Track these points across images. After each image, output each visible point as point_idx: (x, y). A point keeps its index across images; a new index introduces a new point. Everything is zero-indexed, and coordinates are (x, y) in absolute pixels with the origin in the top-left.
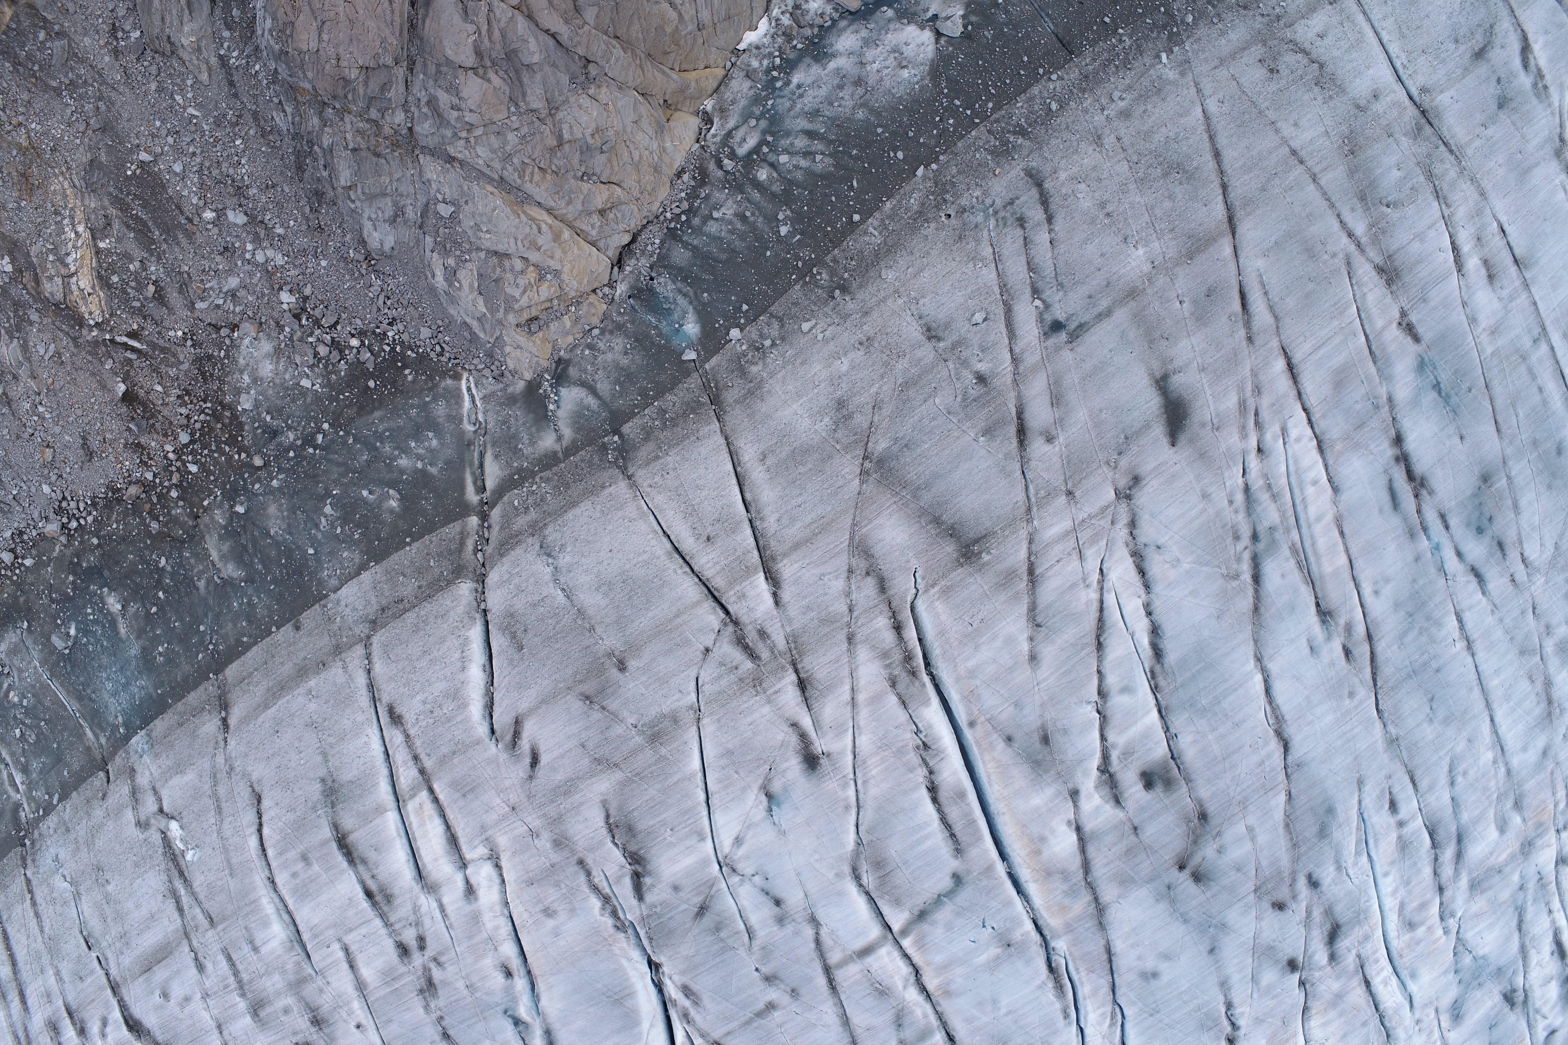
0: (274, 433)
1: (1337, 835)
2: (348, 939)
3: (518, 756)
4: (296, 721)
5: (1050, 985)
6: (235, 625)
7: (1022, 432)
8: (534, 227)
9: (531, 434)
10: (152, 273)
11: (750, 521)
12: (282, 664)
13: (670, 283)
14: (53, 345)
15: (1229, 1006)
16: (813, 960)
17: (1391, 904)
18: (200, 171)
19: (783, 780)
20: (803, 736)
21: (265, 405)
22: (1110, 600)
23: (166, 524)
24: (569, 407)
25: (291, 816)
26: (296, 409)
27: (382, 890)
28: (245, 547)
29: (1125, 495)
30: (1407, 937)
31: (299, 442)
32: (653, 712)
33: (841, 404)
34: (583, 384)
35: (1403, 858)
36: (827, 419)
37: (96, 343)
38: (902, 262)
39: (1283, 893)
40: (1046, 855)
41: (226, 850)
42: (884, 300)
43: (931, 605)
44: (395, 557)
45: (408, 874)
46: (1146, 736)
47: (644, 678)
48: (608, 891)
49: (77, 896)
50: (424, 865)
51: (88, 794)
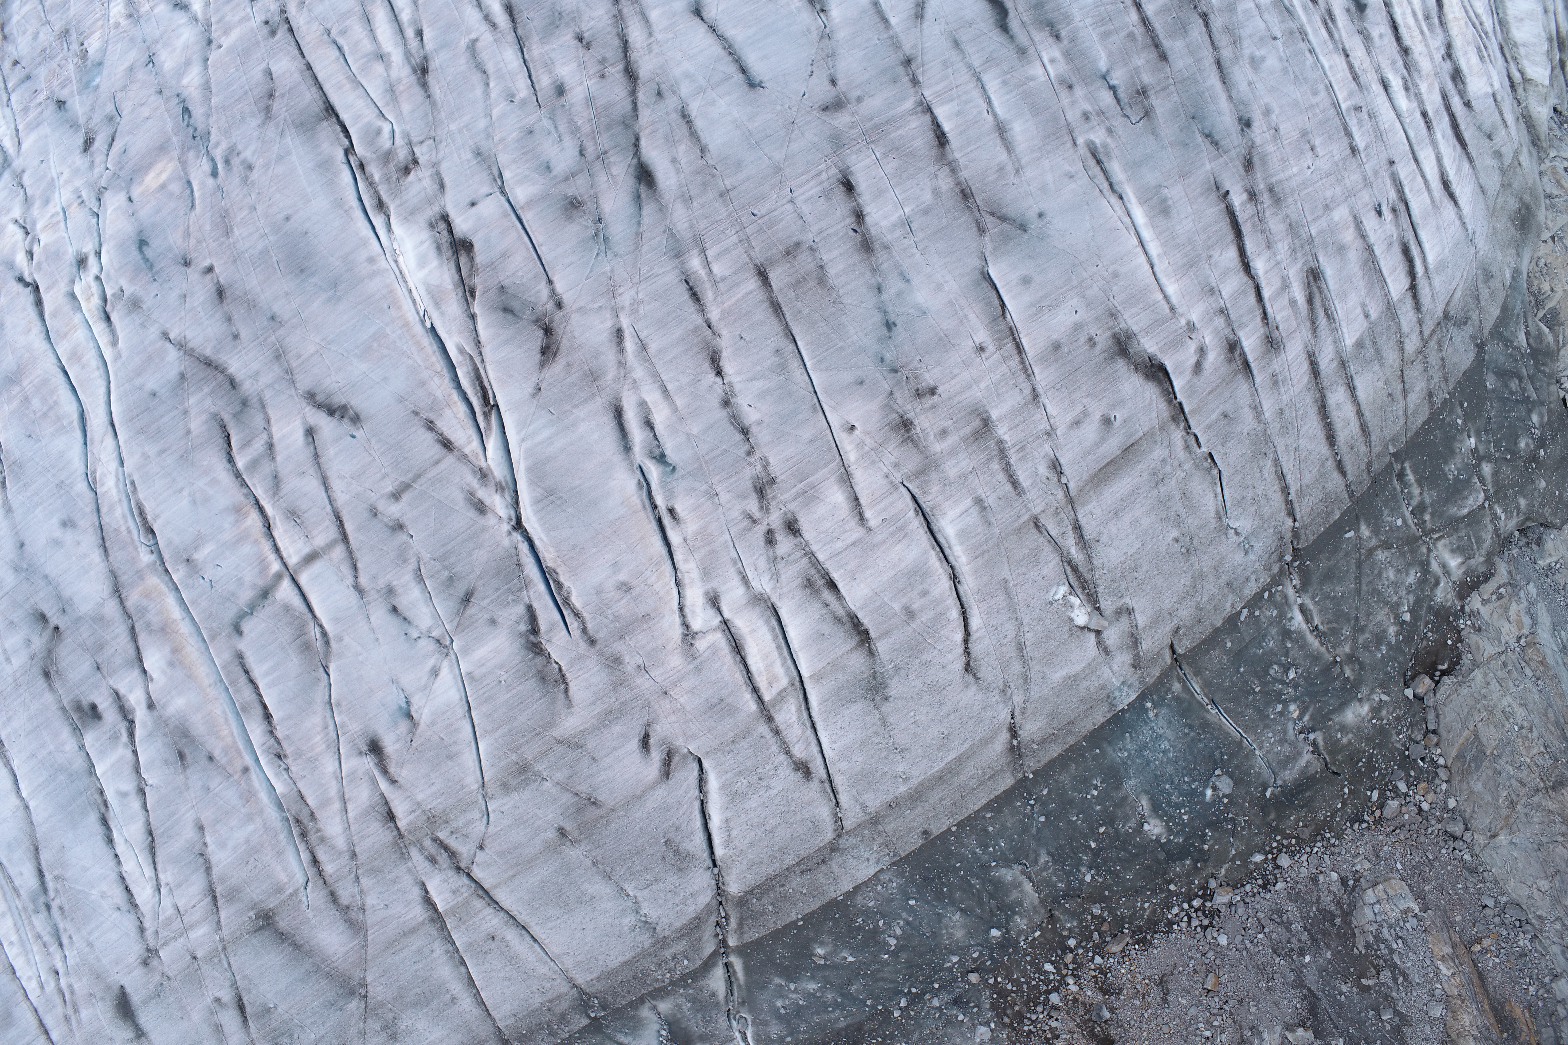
0: (956, 1002)
2: (858, 533)
3: (664, 743)
4: (920, 752)
5: (149, 518)
6: (1002, 825)
7: (241, 1008)
9: (681, 1013)
11: (457, 951)
12: (942, 800)
16: (359, 549)
19: (397, 732)
20: (384, 772)
21: (965, 1029)
22: (149, 872)
23: (1086, 911)
24: (647, 1034)
25: (926, 657)
26: (930, 1026)
27: (816, 592)
28: (992, 898)
29: (152, 953)
31: (927, 996)
32: (526, 794)
33: (394, 1038)
36: (403, 1027)
40: (167, 650)
41: (1012, 608)
43: (291, 878)
44: (814, 907)
45: (788, 614)
46: (102, 753)
47: (539, 823)
48: (565, 613)
49: (1222, 514)
50: (767, 622)
51: (1198, 630)
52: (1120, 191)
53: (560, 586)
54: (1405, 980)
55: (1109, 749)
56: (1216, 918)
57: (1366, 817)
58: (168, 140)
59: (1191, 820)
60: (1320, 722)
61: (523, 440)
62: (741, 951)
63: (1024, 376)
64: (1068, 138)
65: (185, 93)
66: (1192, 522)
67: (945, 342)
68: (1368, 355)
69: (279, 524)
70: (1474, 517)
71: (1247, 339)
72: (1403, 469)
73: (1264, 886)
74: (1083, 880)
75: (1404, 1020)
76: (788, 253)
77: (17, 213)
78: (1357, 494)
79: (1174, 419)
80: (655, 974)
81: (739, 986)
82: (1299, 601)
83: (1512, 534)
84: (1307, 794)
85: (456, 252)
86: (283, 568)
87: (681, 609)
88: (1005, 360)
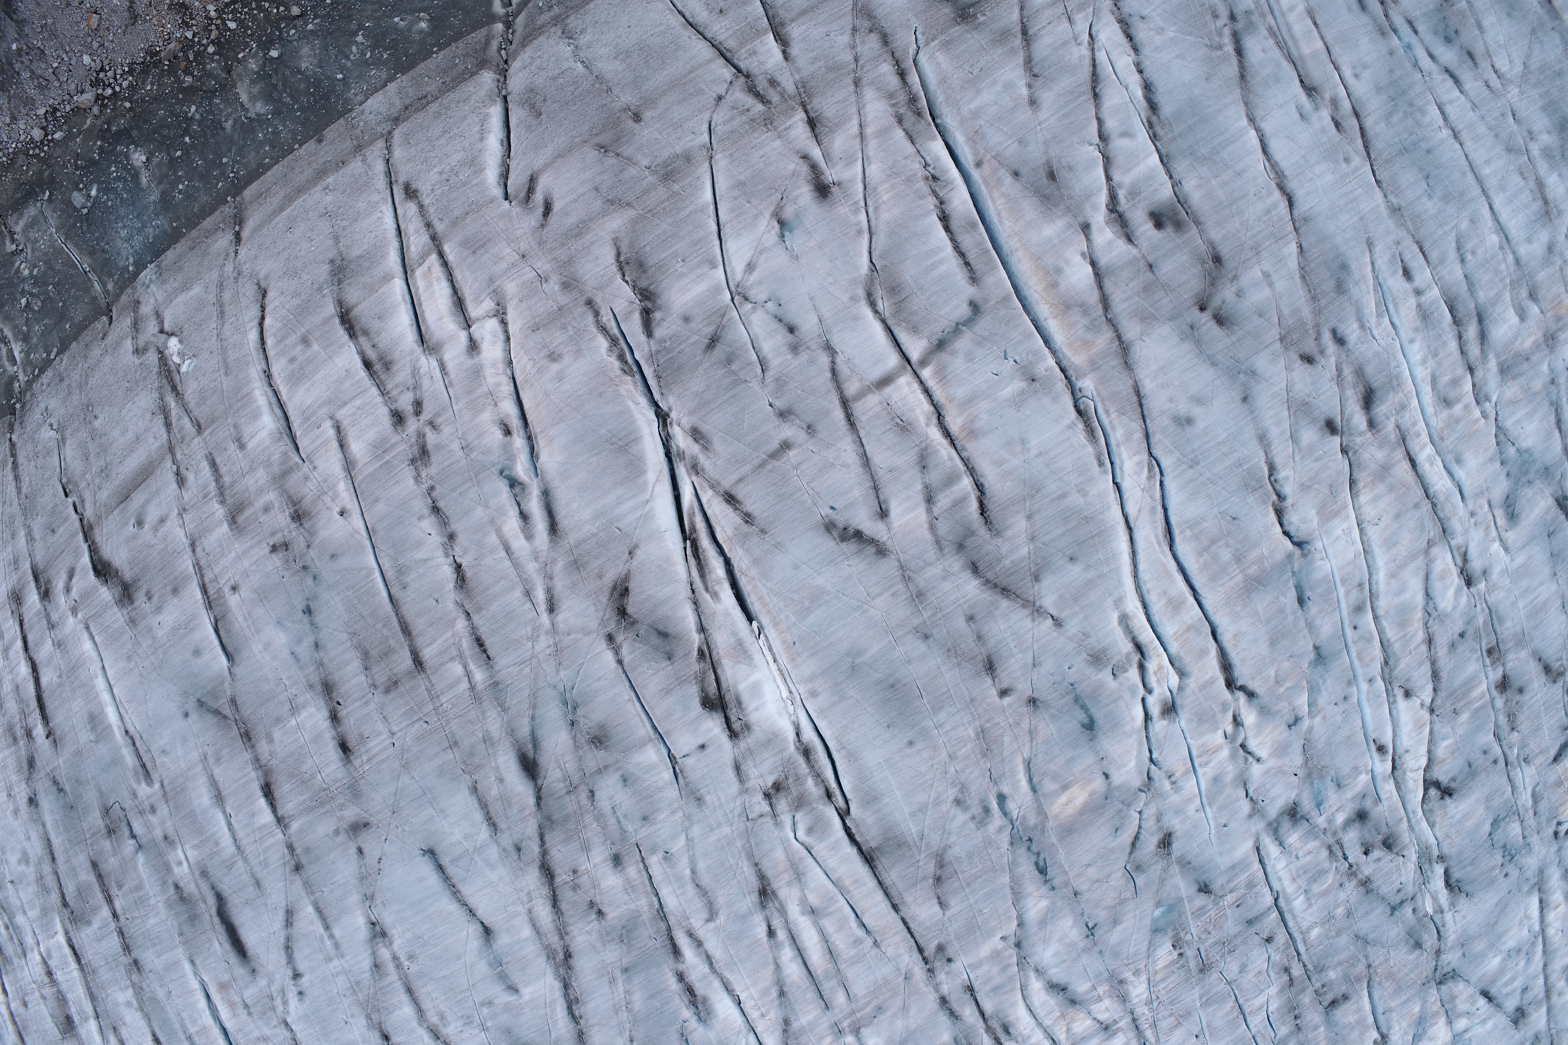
1: (1355, 292)
2: (341, 414)
3: (531, 209)
4: (311, 214)
5: (1081, 426)
6: (258, 153)
12: (302, 172)
15: (1272, 468)
16: (829, 391)
17: (1422, 373)
19: (795, 207)
20: (814, 167)
22: (1103, 55)
23: (199, 79)
25: (296, 301)
27: (381, 358)
28: (275, 87)
30: (1445, 414)
32: (667, 153)
35: (1426, 326)
39: (1310, 347)
40: (1063, 286)
41: (224, 350)
43: (932, 57)
44: (422, 66)
45: (410, 336)
46: (1150, 177)
47: (658, 125)
48: (616, 331)
49: (61, 442)
50: (428, 328)
51: (88, 338)
52: (127, 738)
53: (621, 357)
55: (166, 227)
58: (1062, 839)
62: (492, 20)
63: (201, 562)
64: (167, 789)
65: (1044, 890)
66: (83, 434)
67: (263, 595)
69: (925, 419)
71: (35, 604)
74: (198, 108)
76: (396, 683)
77: (1256, 769)
79: (90, 526)
85: (721, 697)
86: (918, 371)
87: (508, 339)
88: (216, 579)
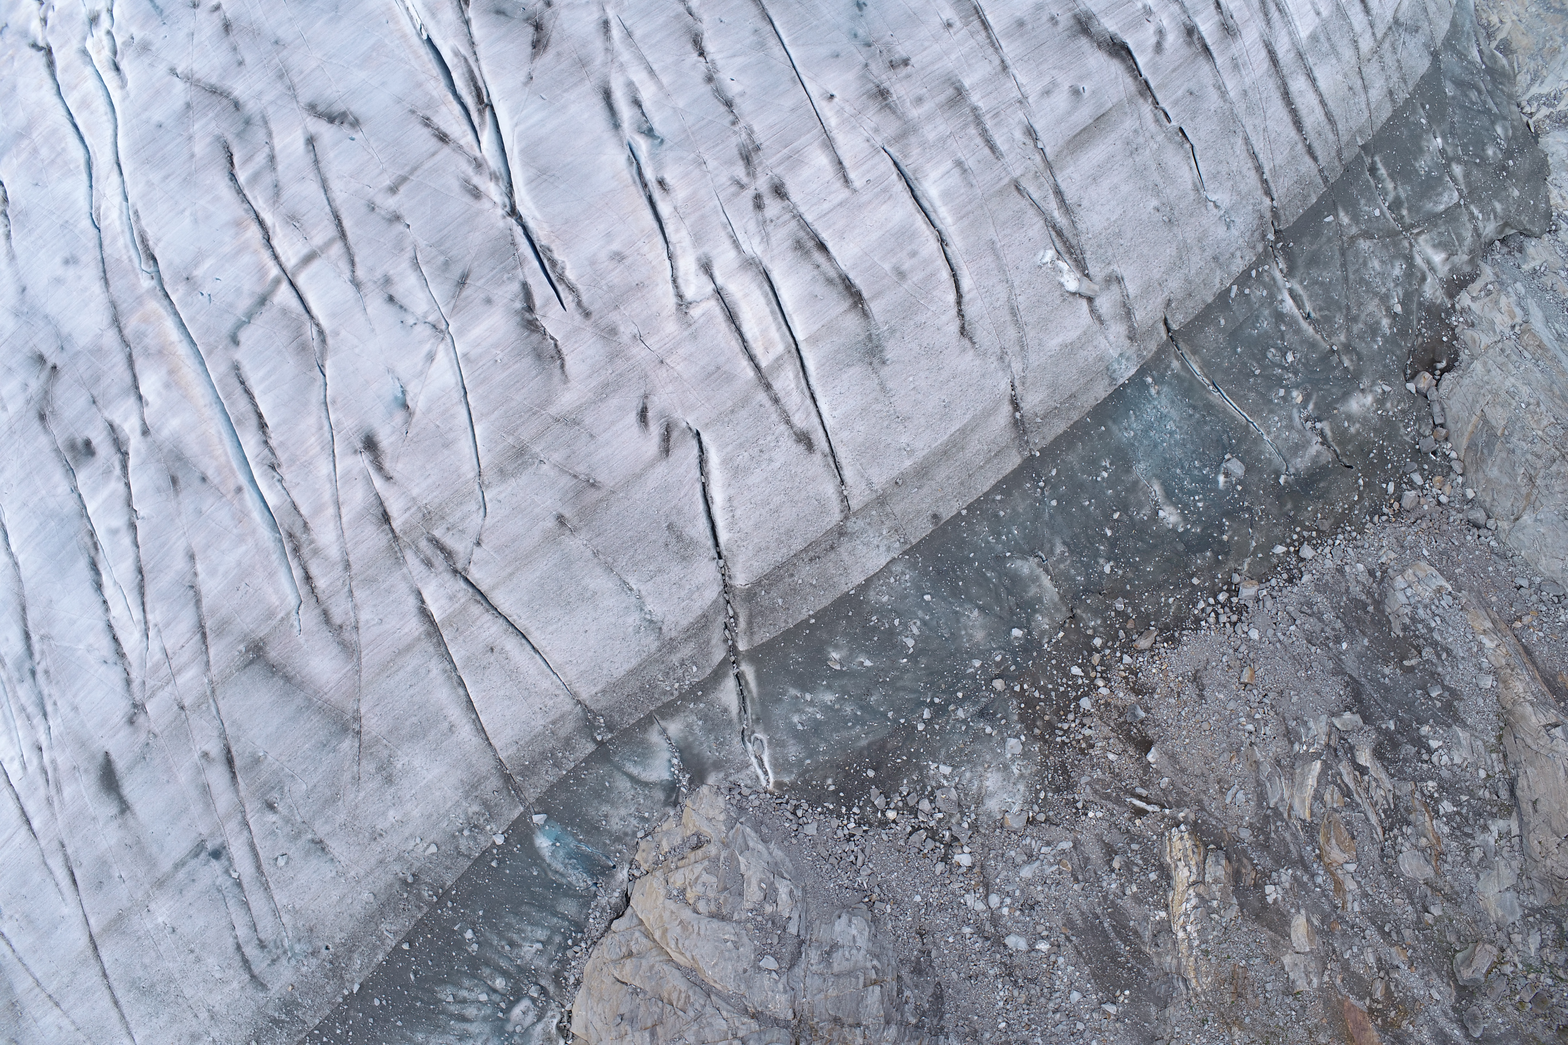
0: (982, 714)
2: (844, 194)
3: (662, 417)
4: (923, 421)
5: (151, 243)
6: (1014, 510)
7: (230, 762)
8: (680, 946)
9: (692, 734)
10: (1116, 880)
11: (455, 669)
12: (949, 478)
13: (574, 882)
14: (1228, 801)
16: (356, 244)
18: (1052, 991)
19: (393, 424)
20: (380, 469)
21: (994, 743)
22: (137, 614)
23: (1109, 607)
24: (657, 762)
25: (921, 319)
26: (957, 742)
27: (807, 253)
28: (1009, 592)
29: (138, 707)
32: (524, 479)
33: (389, 780)
34: (646, 784)
36: (399, 766)
37: (1179, 805)
38: (358, 908)
40: (163, 371)
41: (1002, 269)
42: (367, 875)
43: (283, 600)
44: (826, 602)
45: (776, 277)
46: (95, 490)
47: (537, 510)
48: (560, 288)
49: (1199, 186)
50: (760, 287)
51: (1190, 304)
53: (553, 263)
54: (1448, 655)
55: (1114, 428)
56: (1245, 614)
57: (1385, 510)
59: (1206, 508)
60: (1324, 412)
61: (516, 125)
62: (753, 656)
63: (991, 50)
66: (1171, 193)
67: (914, 18)
68: (1323, 49)
69: (278, 229)
70: (1451, 214)
71: (1204, 24)
72: (1374, 163)
73: (1290, 580)
74: (1103, 572)
75: (1455, 694)
78: (1332, 181)
79: (1142, 94)
80: (663, 685)
81: (753, 700)
82: (1288, 285)
83: (1492, 243)
84: (1321, 485)
86: (282, 273)
87: (674, 281)
88: (972, 34)
